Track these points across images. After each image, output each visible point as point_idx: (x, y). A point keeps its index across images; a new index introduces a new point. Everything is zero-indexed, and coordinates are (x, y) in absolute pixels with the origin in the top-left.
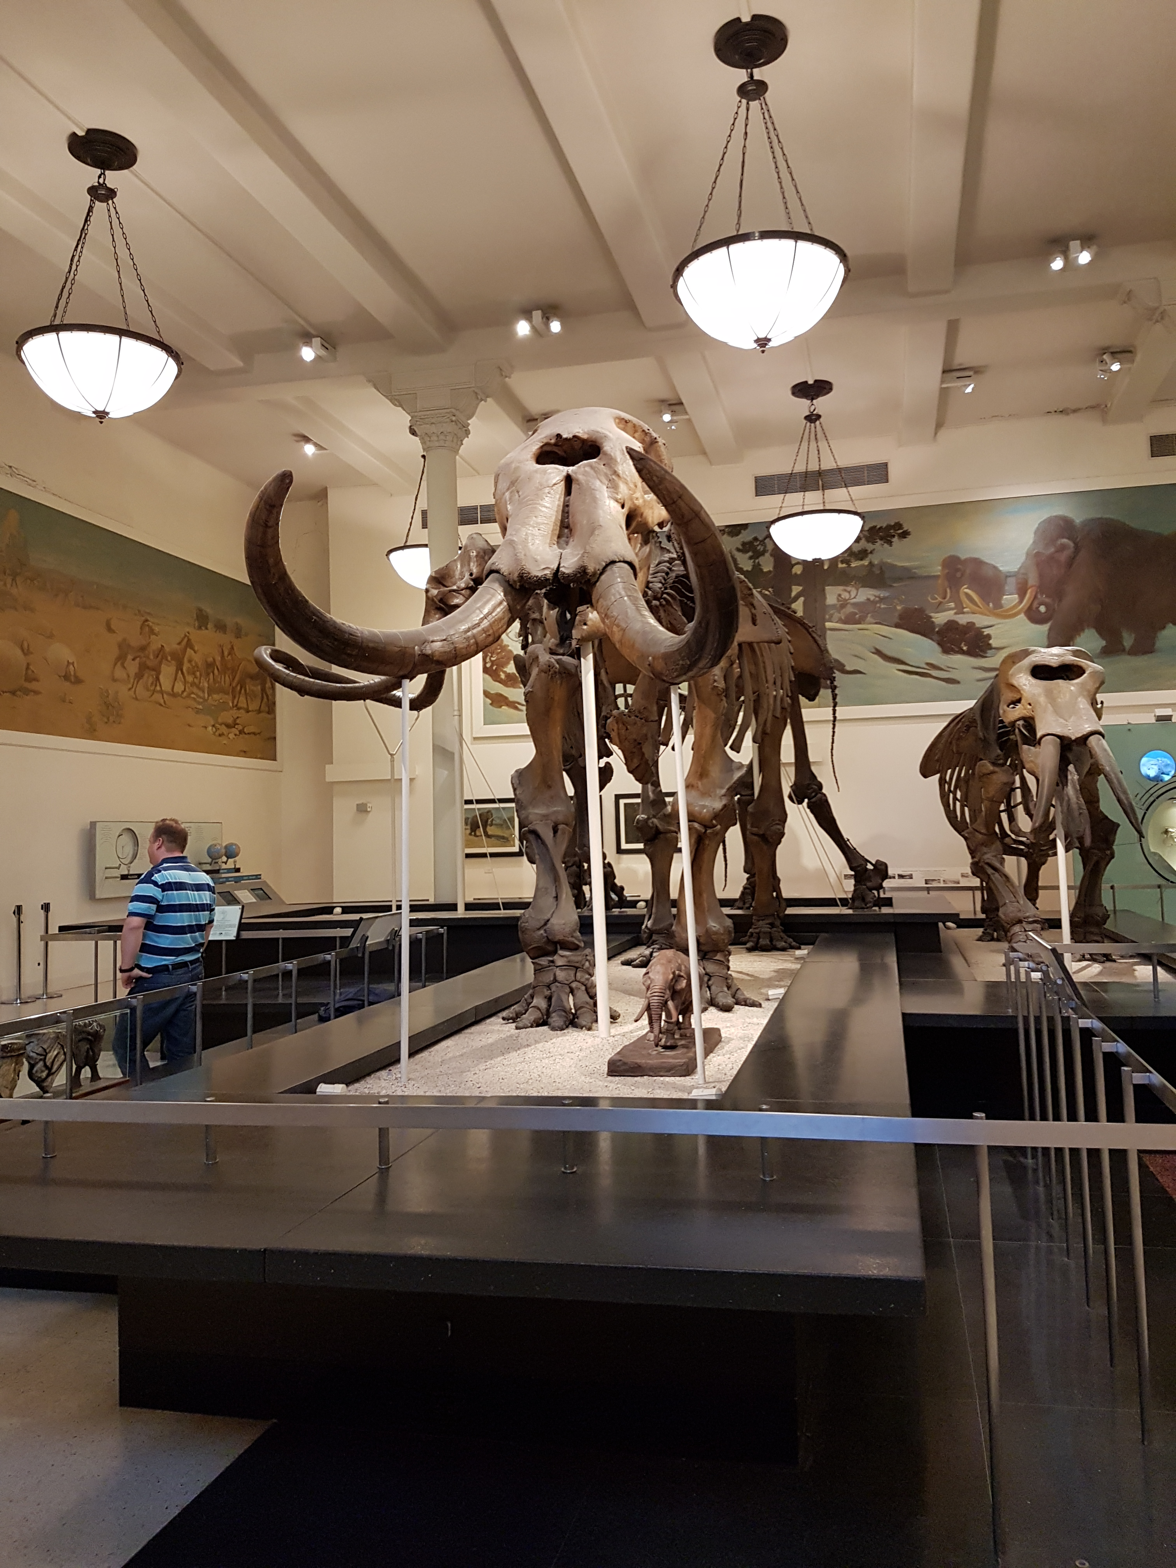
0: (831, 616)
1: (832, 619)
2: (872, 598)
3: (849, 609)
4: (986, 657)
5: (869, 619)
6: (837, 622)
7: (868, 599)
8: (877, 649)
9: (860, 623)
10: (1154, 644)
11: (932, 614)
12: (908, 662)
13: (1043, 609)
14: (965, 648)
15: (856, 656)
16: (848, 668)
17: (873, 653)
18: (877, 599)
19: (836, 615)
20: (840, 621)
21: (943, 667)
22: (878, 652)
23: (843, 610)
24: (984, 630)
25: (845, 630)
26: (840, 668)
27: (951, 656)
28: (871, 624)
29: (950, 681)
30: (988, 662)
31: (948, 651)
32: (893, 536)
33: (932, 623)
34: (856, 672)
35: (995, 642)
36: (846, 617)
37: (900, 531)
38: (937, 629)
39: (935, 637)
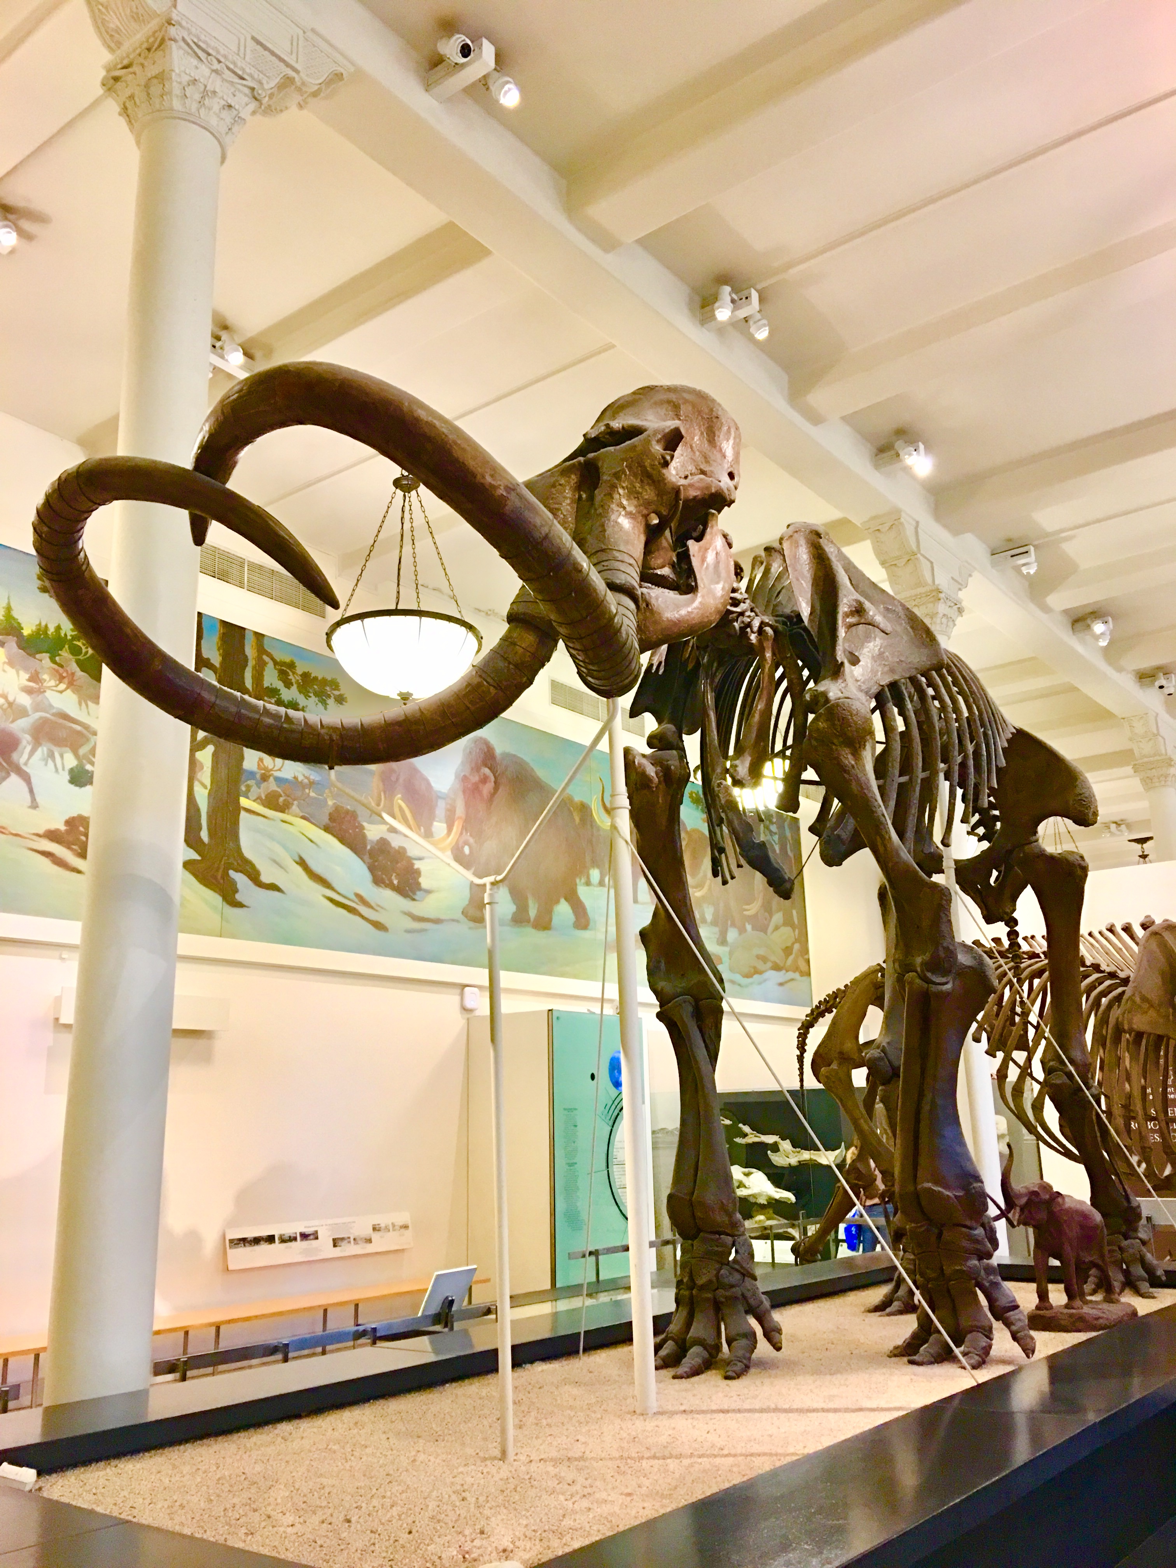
0: (248, 788)
1: (250, 794)
2: (300, 778)
3: (272, 786)
4: (414, 900)
5: (295, 808)
6: (254, 801)
7: (295, 778)
8: (301, 858)
9: (283, 811)
10: (551, 920)
11: (365, 824)
12: (335, 885)
13: (467, 850)
14: (396, 882)
15: (274, 861)
16: (265, 878)
17: (297, 863)
18: (306, 781)
19: (255, 791)
20: (258, 799)
21: (373, 904)
22: (302, 863)
23: (264, 785)
24: (415, 862)
25: (264, 816)
26: (254, 876)
27: (381, 890)
28: (296, 816)
29: (378, 926)
30: (417, 908)
31: (377, 881)
32: (329, 696)
33: (364, 837)
34: (273, 887)
35: (424, 882)
36: (266, 796)
37: (337, 693)
38: (369, 847)
39: (366, 857)
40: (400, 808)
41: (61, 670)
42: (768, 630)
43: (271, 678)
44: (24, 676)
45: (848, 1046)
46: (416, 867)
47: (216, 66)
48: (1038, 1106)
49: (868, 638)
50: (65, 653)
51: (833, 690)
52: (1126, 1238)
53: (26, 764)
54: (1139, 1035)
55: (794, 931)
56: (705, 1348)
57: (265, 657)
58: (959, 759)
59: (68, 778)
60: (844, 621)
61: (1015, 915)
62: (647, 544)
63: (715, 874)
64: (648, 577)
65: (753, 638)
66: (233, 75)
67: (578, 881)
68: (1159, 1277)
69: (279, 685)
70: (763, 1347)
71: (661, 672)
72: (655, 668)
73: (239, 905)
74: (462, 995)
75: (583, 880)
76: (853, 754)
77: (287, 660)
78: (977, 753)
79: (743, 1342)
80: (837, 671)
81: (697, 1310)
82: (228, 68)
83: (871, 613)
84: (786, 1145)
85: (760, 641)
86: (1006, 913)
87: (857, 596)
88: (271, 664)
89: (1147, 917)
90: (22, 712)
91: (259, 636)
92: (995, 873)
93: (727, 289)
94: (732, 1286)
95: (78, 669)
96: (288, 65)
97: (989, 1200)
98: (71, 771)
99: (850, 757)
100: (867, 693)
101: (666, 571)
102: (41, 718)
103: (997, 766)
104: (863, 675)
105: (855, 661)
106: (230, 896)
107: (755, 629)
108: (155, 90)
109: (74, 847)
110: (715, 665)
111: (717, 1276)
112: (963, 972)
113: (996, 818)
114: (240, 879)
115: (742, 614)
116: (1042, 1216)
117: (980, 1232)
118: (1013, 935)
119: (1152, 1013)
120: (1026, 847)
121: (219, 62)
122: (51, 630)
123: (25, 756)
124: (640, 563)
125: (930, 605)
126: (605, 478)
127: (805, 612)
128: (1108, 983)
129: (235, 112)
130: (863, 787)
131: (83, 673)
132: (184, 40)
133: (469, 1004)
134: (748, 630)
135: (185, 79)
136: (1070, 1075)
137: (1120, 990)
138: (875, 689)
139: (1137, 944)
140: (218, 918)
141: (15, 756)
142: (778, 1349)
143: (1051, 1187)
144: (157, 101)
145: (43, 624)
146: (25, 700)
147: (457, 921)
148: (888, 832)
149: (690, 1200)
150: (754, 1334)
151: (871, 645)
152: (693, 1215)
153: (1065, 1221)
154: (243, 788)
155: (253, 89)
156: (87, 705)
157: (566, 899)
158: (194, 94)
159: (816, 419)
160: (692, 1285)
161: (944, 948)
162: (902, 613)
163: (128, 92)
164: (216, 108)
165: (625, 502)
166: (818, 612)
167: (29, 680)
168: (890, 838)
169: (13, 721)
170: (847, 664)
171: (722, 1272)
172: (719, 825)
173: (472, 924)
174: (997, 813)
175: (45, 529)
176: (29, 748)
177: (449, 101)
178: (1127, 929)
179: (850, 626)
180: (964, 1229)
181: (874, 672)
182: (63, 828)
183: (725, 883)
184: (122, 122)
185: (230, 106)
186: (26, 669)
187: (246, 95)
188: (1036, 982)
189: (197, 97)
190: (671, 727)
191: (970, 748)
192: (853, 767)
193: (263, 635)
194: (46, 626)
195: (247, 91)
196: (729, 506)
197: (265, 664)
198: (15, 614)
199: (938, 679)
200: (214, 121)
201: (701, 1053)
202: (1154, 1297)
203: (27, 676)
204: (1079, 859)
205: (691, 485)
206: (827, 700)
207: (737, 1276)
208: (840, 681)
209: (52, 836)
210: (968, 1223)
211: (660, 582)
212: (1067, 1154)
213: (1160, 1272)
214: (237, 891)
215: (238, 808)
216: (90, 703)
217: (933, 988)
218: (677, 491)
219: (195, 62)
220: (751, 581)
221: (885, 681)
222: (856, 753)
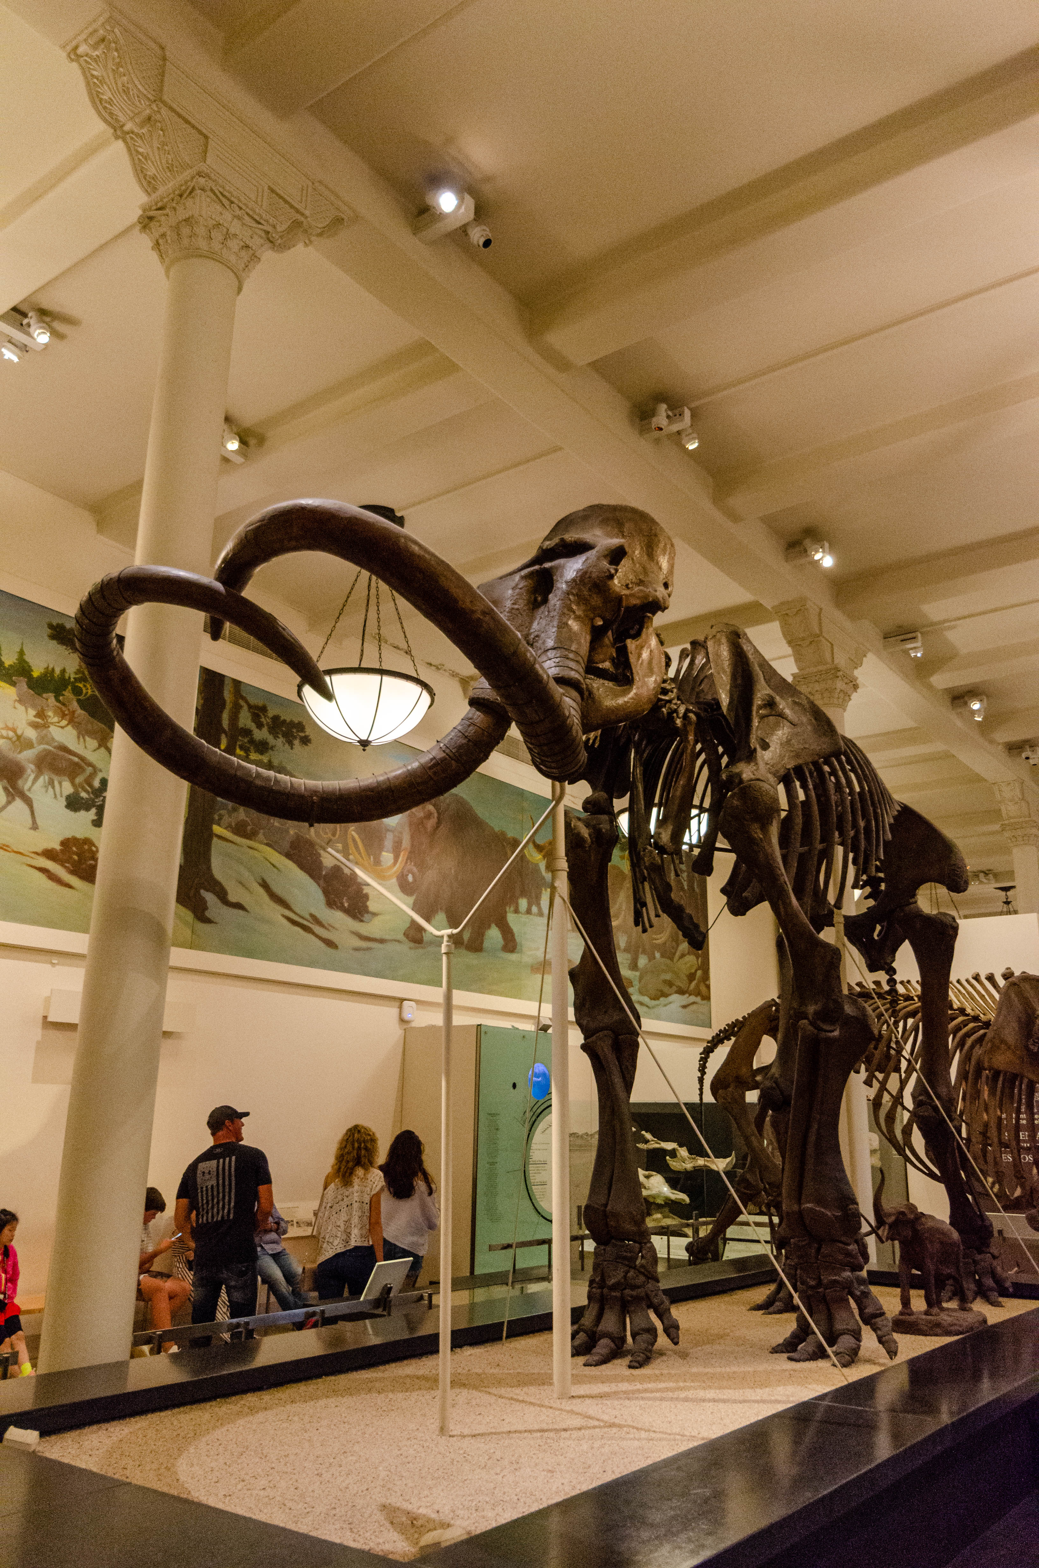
0: (221, 817)
1: (222, 822)
3: (242, 815)
4: (362, 921)
5: (261, 836)
6: (226, 828)
8: (263, 880)
9: (251, 840)
10: (482, 943)
11: (321, 852)
12: (293, 907)
13: (410, 878)
14: (346, 905)
15: (241, 883)
16: (232, 898)
17: (260, 885)
19: (226, 819)
20: (228, 827)
21: (324, 922)
22: (265, 885)
23: (235, 815)
24: (364, 887)
25: (232, 842)
26: (222, 895)
27: (333, 911)
28: (261, 843)
29: (330, 943)
30: (364, 929)
31: (330, 904)
32: (295, 738)
33: (321, 862)
34: (239, 906)
35: (372, 906)
36: (236, 825)
37: (302, 734)
38: (324, 873)
39: (322, 882)
40: (354, 840)
41: (64, 708)
42: (692, 715)
43: (245, 720)
44: (32, 712)
45: (744, 1070)
46: (364, 892)
47: (238, 212)
48: (907, 1132)
49: (777, 726)
50: (68, 694)
51: (747, 772)
52: (980, 1253)
53: (29, 790)
54: (996, 1074)
55: (697, 958)
56: (613, 1341)
57: (242, 702)
58: (852, 833)
59: (65, 803)
60: (757, 712)
61: (894, 965)
62: (592, 642)
63: (637, 924)
64: (591, 669)
65: (679, 722)
66: (252, 220)
67: (508, 909)
68: (1007, 1289)
69: (252, 726)
70: (662, 1340)
71: (596, 746)
72: (591, 741)
73: (208, 921)
74: (400, 1007)
75: (512, 909)
76: (761, 830)
77: (261, 704)
78: (867, 829)
79: (646, 1336)
80: (751, 756)
81: (606, 1307)
82: (248, 214)
83: (781, 707)
84: (683, 1152)
85: (684, 725)
86: (886, 963)
87: (768, 691)
88: (245, 708)
89: (1007, 969)
90: (29, 745)
91: (237, 683)
92: (878, 928)
93: (663, 407)
94: (639, 1287)
95: (78, 708)
96: (298, 211)
97: (862, 1219)
98: (68, 798)
99: (758, 831)
100: (774, 775)
101: (607, 665)
102: (45, 750)
103: (884, 840)
104: (772, 759)
105: (765, 746)
106: (200, 913)
107: (681, 715)
108: (185, 231)
109: (67, 865)
110: (644, 743)
111: (625, 1277)
112: (847, 1022)
113: (881, 880)
114: (210, 897)
115: (670, 701)
116: (908, 1233)
117: (853, 1247)
118: (892, 982)
119: (1009, 1054)
120: (907, 908)
121: (241, 208)
122: (57, 671)
123: (29, 783)
124: (586, 660)
125: (830, 682)
126: (559, 585)
127: (724, 699)
128: (971, 1025)
129: (251, 252)
130: (769, 858)
131: (83, 712)
132: (212, 190)
133: (407, 1016)
134: (675, 715)
135: (211, 223)
136: (935, 1108)
137: (982, 1032)
138: (782, 772)
139: (998, 992)
140: (189, 932)
141: (20, 782)
142: (676, 1343)
143: (916, 1208)
144: (186, 241)
145: (50, 668)
146: (31, 734)
147: (398, 941)
148: (789, 898)
149: (605, 1211)
150: (655, 1330)
151: (780, 733)
152: (607, 1224)
153: (927, 1238)
154: (216, 817)
155: (267, 233)
156: (85, 741)
157: (497, 925)
158: (217, 236)
159: (735, 517)
160: (602, 1285)
161: (833, 1000)
162: (807, 706)
163: (162, 230)
164: (236, 248)
165: (574, 607)
166: (735, 702)
167: (35, 716)
168: (790, 902)
169: (20, 752)
170: (759, 749)
171: (630, 1275)
172: (642, 883)
173: (412, 945)
174: (882, 875)
175: (87, 621)
176: (32, 776)
177: (433, 243)
178: (991, 978)
179: (762, 717)
180: (841, 1245)
181: (782, 757)
182: (58, 847)
183: (645, 931)
184: (154, 256)
185: (247, 247)
186: (34, 706)
187: (261, 237)
188: (910, 1021)
189: (221, 238)
190: (603, 795)
191: (862, 824)
192: (761, 839)
193: (240, 682)
194: (53, 669)
195: (263, 234)
196: (663, 611)
197: (241, 707)
198: (27, 658)
199: (836, 763)
200: (233, 258)
201: (617, 1080)
202: (1002, 1306)
203: (34, 713)
204: (950, 919)
205: (632, 595)
206: (741, 781)
207: (642, 1278)
208: (753, 764)
209: (49, 854)
210: (844, 1239)
211: (602, 674)
212: (931, 1175)
213: (1008, 1284)
214: (206, 908)
215: (211, 835)
216: (87, 738)
217: (823, 1035)
218: (619, 599)
219: (219, 208)
220: (678, 671)
221: (790, 766)
222: (764, 828)
